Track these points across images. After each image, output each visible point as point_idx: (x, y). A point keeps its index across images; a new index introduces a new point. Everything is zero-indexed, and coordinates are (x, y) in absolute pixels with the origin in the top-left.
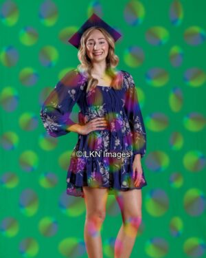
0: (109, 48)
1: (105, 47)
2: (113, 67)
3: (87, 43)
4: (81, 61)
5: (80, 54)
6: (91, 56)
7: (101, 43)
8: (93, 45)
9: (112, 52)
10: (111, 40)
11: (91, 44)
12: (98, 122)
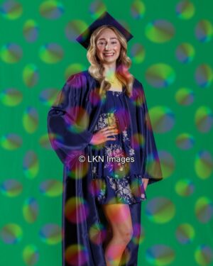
0: (121, 49)
1: (117, 47)
2: (125, 69)
3: (98, 42)
4: (91, 62)
5: (90, 54)
6: (101, 56)
7: (113, 43)
8: (104, 45)
9: (124, 54)
10: (123, 40)
11: (102, 43)
12: (108, 132)
